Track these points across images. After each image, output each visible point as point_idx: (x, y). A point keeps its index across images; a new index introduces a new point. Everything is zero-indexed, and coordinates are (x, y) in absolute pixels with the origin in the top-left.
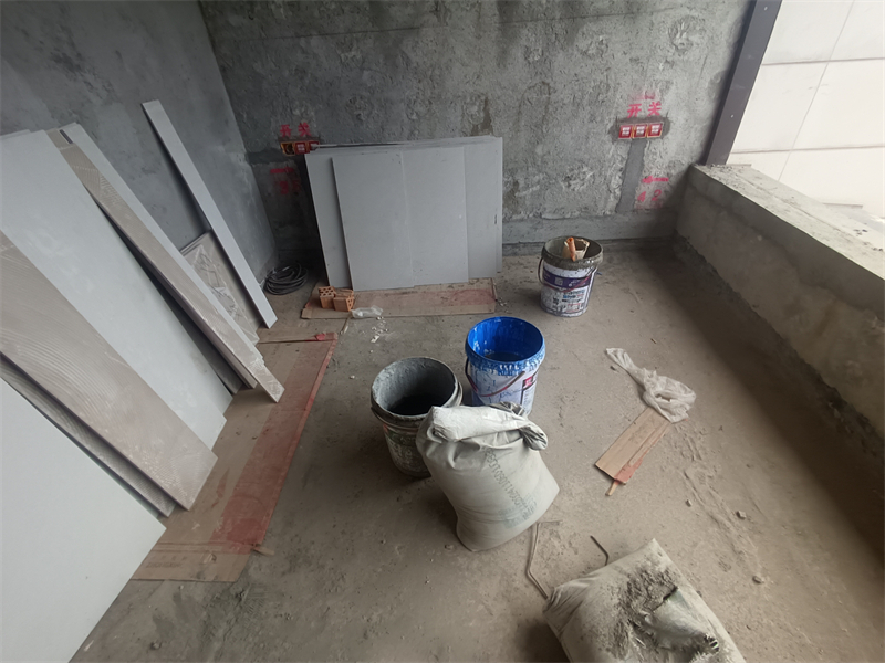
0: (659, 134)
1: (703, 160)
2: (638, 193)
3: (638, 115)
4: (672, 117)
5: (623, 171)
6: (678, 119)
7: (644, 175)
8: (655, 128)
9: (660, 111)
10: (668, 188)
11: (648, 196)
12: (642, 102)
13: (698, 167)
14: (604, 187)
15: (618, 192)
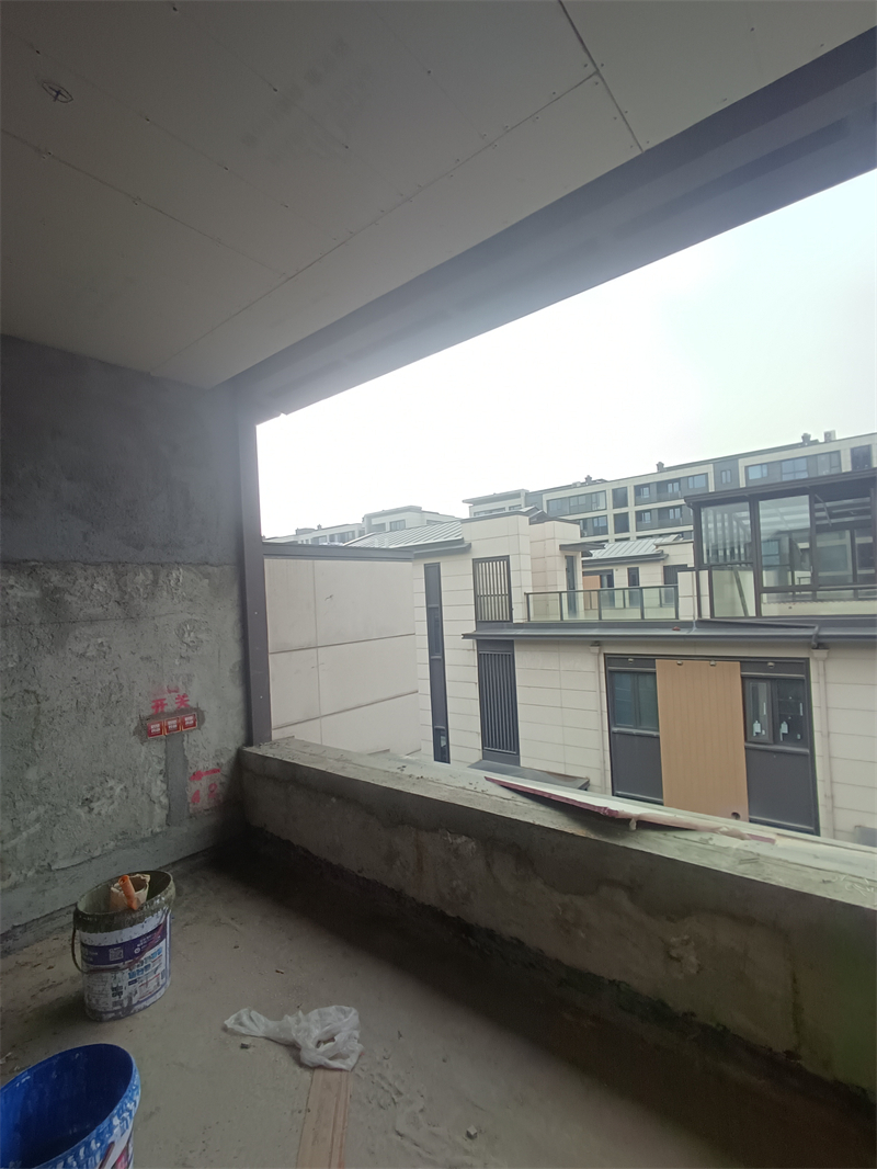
0: (194, 725)
1: (249, 741)
2: (190, 794)
3: (166, 709)
4: (203, 706)
5: (165, 774)
6: (210, 707)
7: (192, 771)
8: (189, 720)
9: (189, 703)
10: (223, 779)
11: (204, 794)
12: (166, 696)
13: (248, 749)
14: (144, 798)
15: (164, 800)
